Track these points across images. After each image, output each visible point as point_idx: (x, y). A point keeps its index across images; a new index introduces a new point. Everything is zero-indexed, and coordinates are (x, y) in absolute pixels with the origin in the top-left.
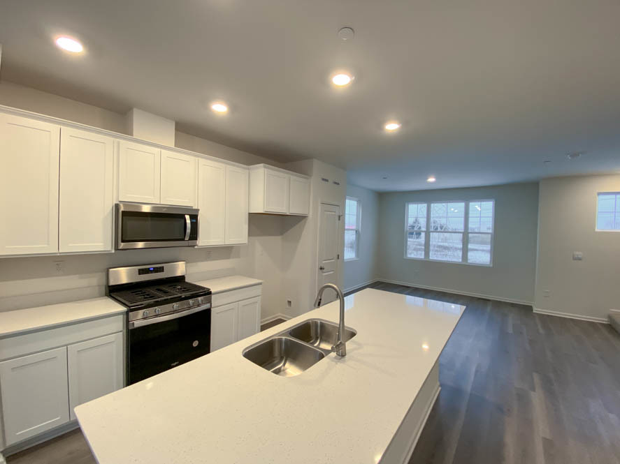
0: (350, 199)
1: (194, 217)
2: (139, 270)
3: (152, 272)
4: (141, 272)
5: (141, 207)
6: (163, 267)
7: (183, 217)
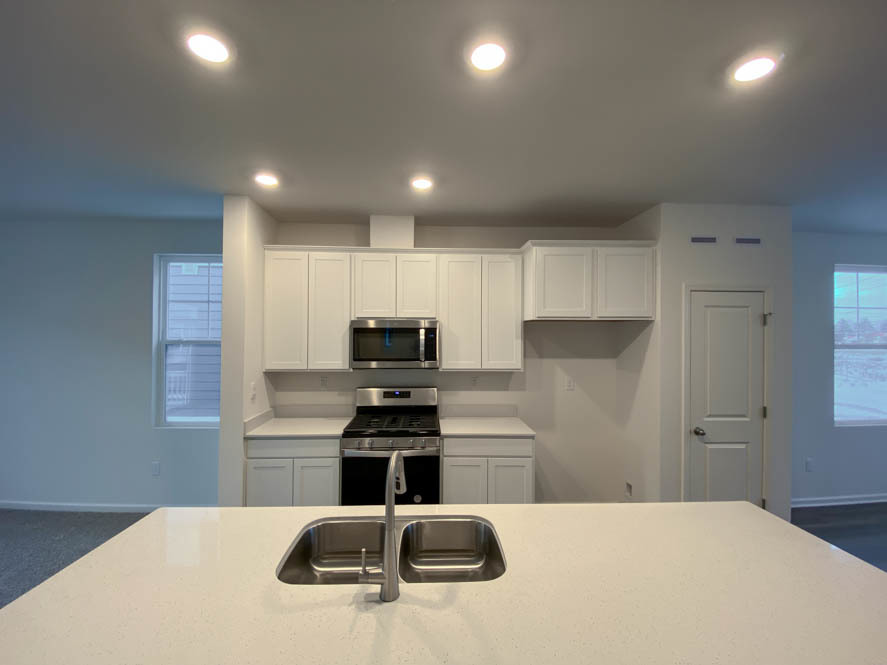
0: (840, 270)
1: (431, 332)
2: (385, 393)
3: (397, 396)
4: (386, 395)
5: (367, 323)
6: (409, 393)
7: (416, 331)
